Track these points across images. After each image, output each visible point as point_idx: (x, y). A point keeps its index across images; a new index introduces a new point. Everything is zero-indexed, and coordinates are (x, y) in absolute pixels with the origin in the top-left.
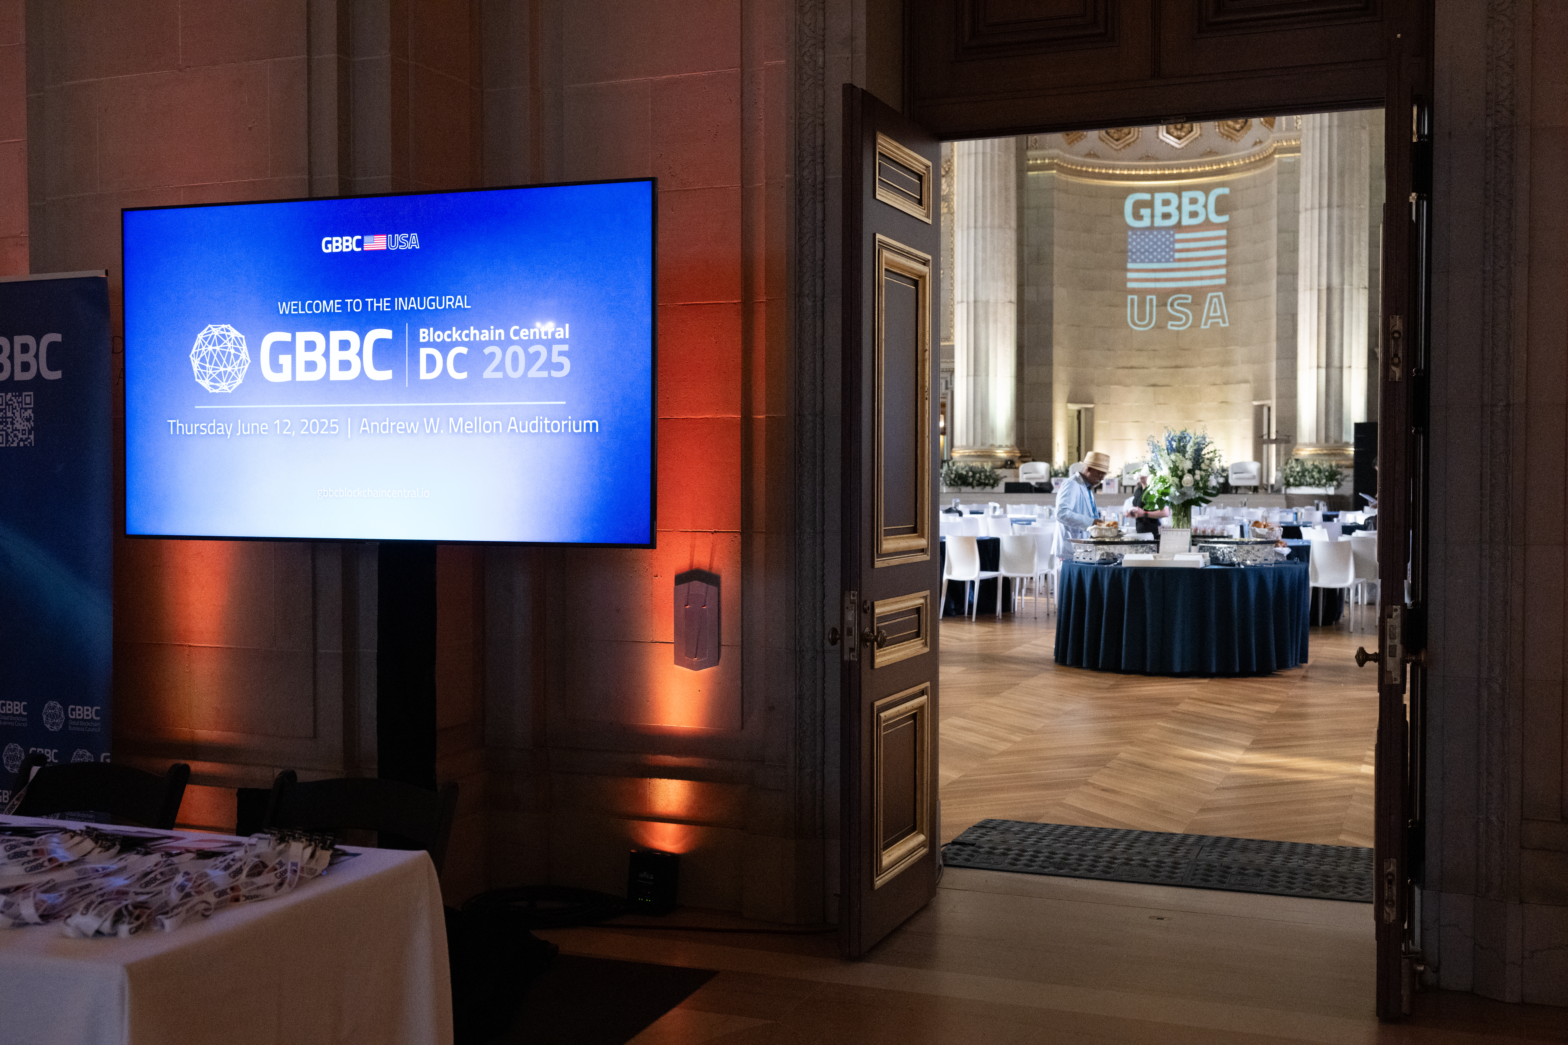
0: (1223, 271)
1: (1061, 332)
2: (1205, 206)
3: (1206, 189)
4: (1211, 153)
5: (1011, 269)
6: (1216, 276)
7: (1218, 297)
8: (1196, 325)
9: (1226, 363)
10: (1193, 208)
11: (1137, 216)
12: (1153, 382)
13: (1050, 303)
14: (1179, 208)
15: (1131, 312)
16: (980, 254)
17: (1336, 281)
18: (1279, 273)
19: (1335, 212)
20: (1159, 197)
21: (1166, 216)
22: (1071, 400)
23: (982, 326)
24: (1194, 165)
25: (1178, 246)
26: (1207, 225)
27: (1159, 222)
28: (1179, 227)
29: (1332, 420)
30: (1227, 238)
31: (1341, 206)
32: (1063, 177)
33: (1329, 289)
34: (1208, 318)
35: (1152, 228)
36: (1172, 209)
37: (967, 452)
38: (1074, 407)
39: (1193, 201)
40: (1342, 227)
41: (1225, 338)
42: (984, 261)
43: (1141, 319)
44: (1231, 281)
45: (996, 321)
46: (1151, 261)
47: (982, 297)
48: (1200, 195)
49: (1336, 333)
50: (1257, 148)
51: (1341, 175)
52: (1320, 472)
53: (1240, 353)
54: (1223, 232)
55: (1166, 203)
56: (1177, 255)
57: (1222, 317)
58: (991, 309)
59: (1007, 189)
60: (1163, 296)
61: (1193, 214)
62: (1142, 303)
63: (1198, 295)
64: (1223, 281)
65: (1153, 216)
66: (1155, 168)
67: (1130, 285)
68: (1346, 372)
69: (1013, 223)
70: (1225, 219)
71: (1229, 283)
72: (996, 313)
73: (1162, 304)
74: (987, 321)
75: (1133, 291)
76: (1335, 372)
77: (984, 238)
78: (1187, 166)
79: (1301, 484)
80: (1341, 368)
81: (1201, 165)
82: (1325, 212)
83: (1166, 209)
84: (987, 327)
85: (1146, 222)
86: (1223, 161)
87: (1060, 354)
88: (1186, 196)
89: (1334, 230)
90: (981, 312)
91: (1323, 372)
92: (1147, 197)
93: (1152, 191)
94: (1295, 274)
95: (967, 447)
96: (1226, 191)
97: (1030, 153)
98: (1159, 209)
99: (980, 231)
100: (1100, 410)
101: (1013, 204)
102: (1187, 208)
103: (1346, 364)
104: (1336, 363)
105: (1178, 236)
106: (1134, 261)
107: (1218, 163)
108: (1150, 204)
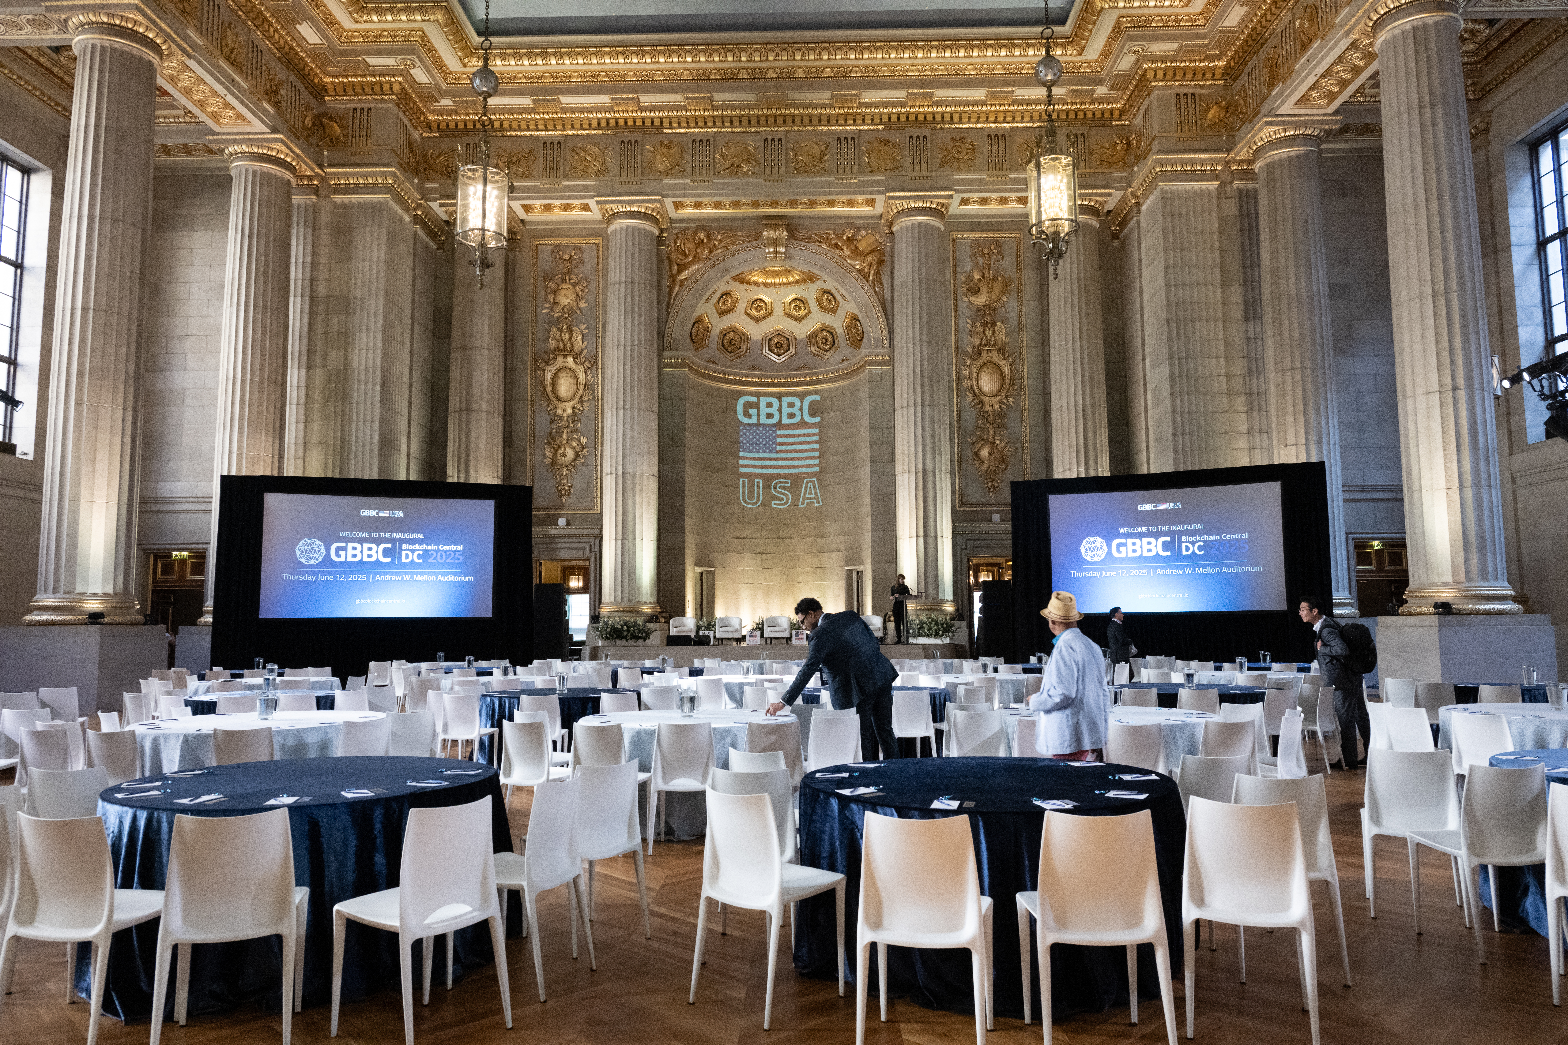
0: (817, 461)
1: (690, 504)
2: (801, 409)
3: (802, 396)
4: (804, 368)
5: (654, 447)
6: (811, 465)
7: (813, 482)
8: (795, 504)
9: (821, 535)
10: (791, 410)
11: (747, 415)
12: (762, 549)
13: (683, 479)
14: (780, 410)
15: (743, 492)
16: (628, 432)
17: (929, 466)
18: (871, 461)
19: (927, 409)
20: (764, 401)
21: (770, 416)
22: (697, 564)
23: (630, 495)
24: (792, 377)
25: (779, 440)
26: (803, 424)
27: (763, 420)
28: (779, 425)
29: (930, 580)
30: (819, 434)
31: (931, 405)
32: (691, 376)
33: (924, 472)
34: (805, 498)
35: (758, 424)
36: (774, 410)
37: (615, 608)
38: (699, 570)
39: (791, 405)
40: (932, 422)
41: (820, 515)
42: (632, 438)
43: (751, 497)
44: (823, 469)
45: (642, 491)
46: (758, 451)
47: (630, 469)
48: (797, 401)
49: (931, 508)
50: (846, 364)
51: (931, 379)
52: (937, 624)
53: (832, 527)
54: (816, 431)
55: (769, 405)
56: (779, 448)
57: (816, 498)
58: (638, 481)
59: (651, 378)
60: (768, 480)
61: (791, 416)
62: (751, 485)
63: (796, 481)
64: (817, 469)
65: (759, 415)
66: (760, 377)
67: (742, 470)
68: (939, 540)
69: (656, 408)
70: (817, 420)
71: (821, 471)
72: (642, 484)
73: (767, 486)
74: (634, 490)
75: (744, 475)
76: (931, 541)
77: (632, 418)
78: (786, 377)
79: (920, 635)
80: (936, 537)
81: (797, 376)
82: (919, 410)
83: (769, 410)
84: (634, 497)
85: (754, 420)
86: (816, 374)
87: (690, 524)
88: (785, 401)
89: (927, 424)
90: (629, 482)
91: (921, 540)
92: (754, 399)
93: (758, 395)
94: (892, 461)
95: (615, 603)
96: (818, 398)
97: (666, 353)
98: (764, 410)
99: (628, 412)
100: (719, 573)
101: (656, 392)
102: (786, 410)
103: (939, 535)
104: (932, 533)
105: (779, 432)
106: (744, 451)
107: (811, 375)
108: (757, 406)
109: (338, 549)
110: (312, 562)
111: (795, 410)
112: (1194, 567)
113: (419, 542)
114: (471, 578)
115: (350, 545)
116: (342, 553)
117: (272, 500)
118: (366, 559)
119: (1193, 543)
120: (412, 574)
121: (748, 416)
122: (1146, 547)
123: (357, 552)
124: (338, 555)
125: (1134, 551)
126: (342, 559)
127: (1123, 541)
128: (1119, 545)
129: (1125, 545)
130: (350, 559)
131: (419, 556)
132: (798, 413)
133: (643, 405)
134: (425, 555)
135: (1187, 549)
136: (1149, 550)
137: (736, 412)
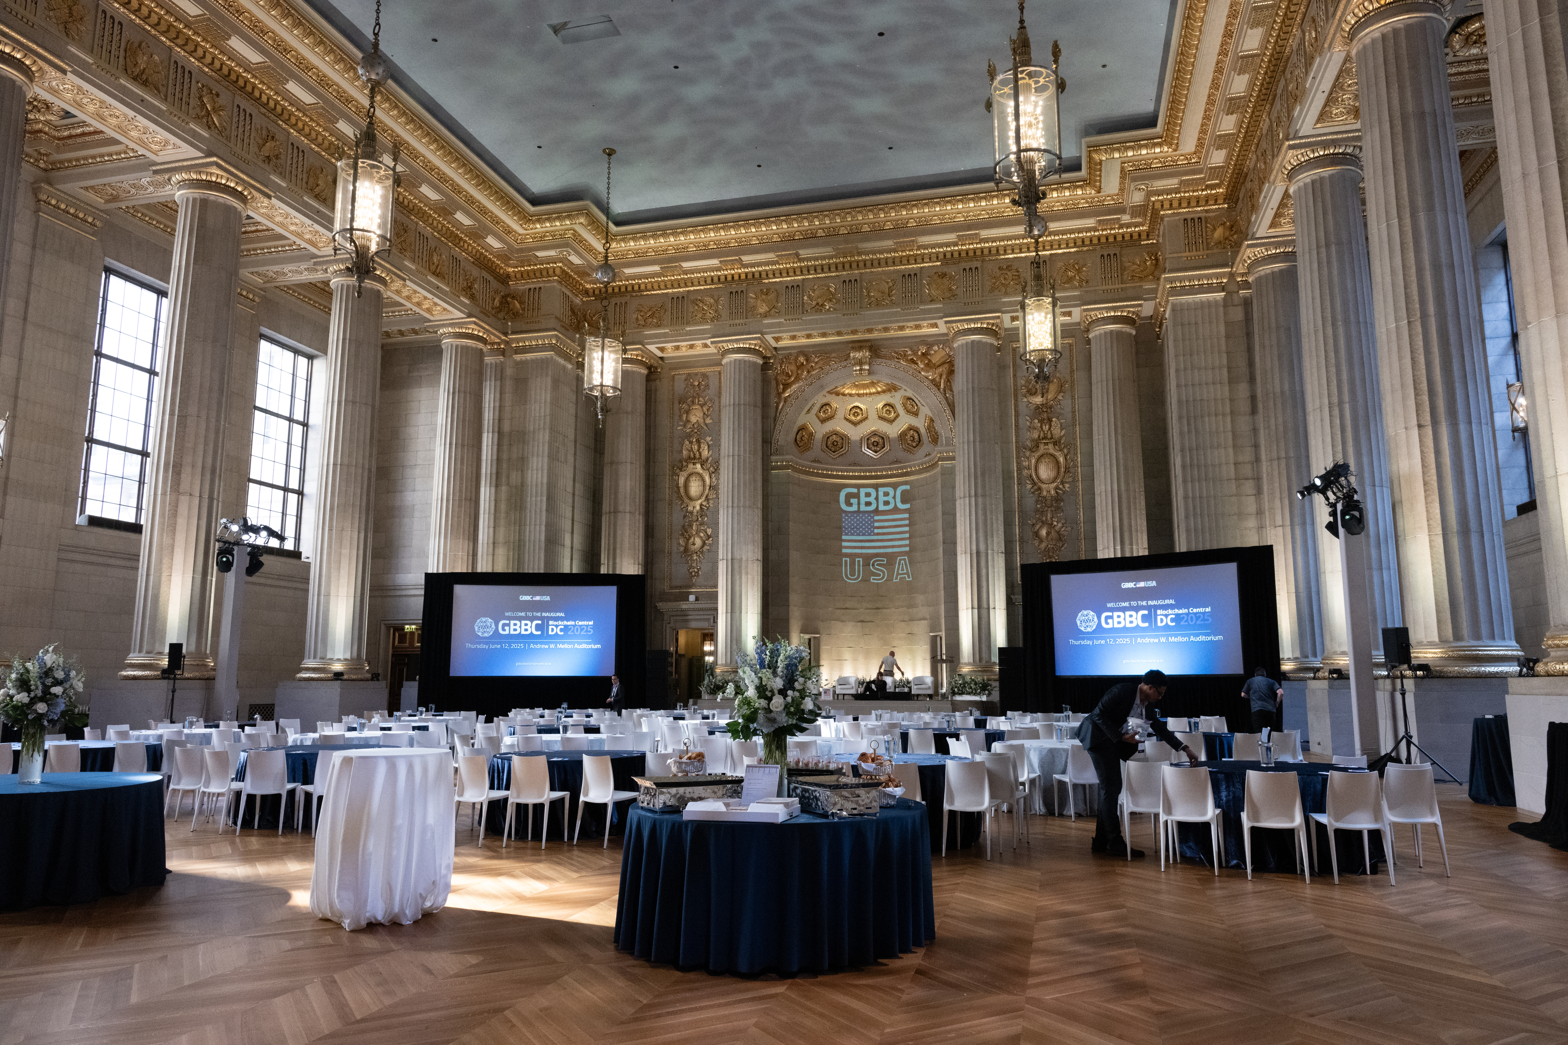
0: (907, 542)
1: (795, 582)
2: (894, 497)
3: (895, 486)
4: (897, 462)
5: (758, 537)
6: (903, 545)
7: (905, 560)
8: (890, 579)
9: (911, 606)
10: (886, 499)
11: (849, 504)
12: (862, 618)
13: (787, 562)
14: (877, 499)
15: (845, 570)
16: (735, 525)
17: (982, 547)
18: (944, 543)
19: (980, 500)
20: (863, 491)
21: (868, 504)
22: (804, 631)
23: (737, 577)
24: (886, 470)
25: (876, 524)
26: (896, 510)
27: (863, 508)
28: (877, 511)
29: (984, 647)
30: (909, 519)
31: (984, 496)
32: (796, 475)
33: (978, 553)
34: (898, 574)
35: (858, 511)
36: (872, 499)
37: (725, 669)
38: (807, 636)
39: (886, 494)
40: (985, 509)
41: (910, 589)
42: (739, 531)
43: (853, 574)
44: (913, 548)
45: (747, 573)
46: (858, 535)
47: (737, 556)
48: (891, 490)
49: (984, 584)
50: (927, 458)
51: (983, 474)
52: (976, 684)
53: (920, 598)
54: (907, 516)
55: (868, 495)
56: (876, 531)
57: (907, 573)
58: (743, 565)
59: (755, 481)
60: (867, 558)
61: (886, 503)
62: (853, 564)
63: (891, 559)
64: (907, 549)
65: (859, 504)
66: (860, 471)
67: (844, 551)
68: (991, 611)
69: (760, 505)
70: (908, 506)
71: (911, 551)
72: (747, 567)
73: (866, 564)
74: (740, 573)
75: (847, 555)
76: (984, 612)
77: (739, 514)
78: (881, 471)
79: (962, 694)
80: (988, 608)
81: (891, 469)
82: (973, 500)
83: (868, 499)
84: (741, 578)
85: (854, 508)
86: (906, 467)
87: (794, 598)
88: (881, 490)
89: (980, 512)
90: (736, 566)
91: (976, 611)
92: (855, 490)
93: (858, 487)
94: (955, 543)
95: (726, 665)
96: (908, 487)
97: (773, 458)
98: (863, 499)
99: (736, 510)
100: (824, 639)
101: (760, 492)
102: (882, 499)
103: (991, 606)
104: (985, 605)
105: (876, 518)
106: (847, 534)
107: (902, 468)
108: (857, 496)
109: (504, 625)
110: (486, 635)
111: (890, 498)
112: (1167, 636)
113: (561, 619)
114: (599, 646)
115: (512, 622)
116: (507, 628)
117: (460, 590)
118: (523, 632)
119: (1166, 616)
120: (556, 643)
121: (851, 505)
122: (1128, 619)
123: (517, 627)
124: (504, 630)
125: (1119, 623)
126: (507, 632)
127: (1110, 614)
128: (1107, 618)
129: (1111, 617)
130: (512, 632)
131: (561, 630)
132: (892, 501)
133: (747, 503)
134: (566, 629)
135: (1162, 621)
136: (1131, 622)
137: (838, 501)
